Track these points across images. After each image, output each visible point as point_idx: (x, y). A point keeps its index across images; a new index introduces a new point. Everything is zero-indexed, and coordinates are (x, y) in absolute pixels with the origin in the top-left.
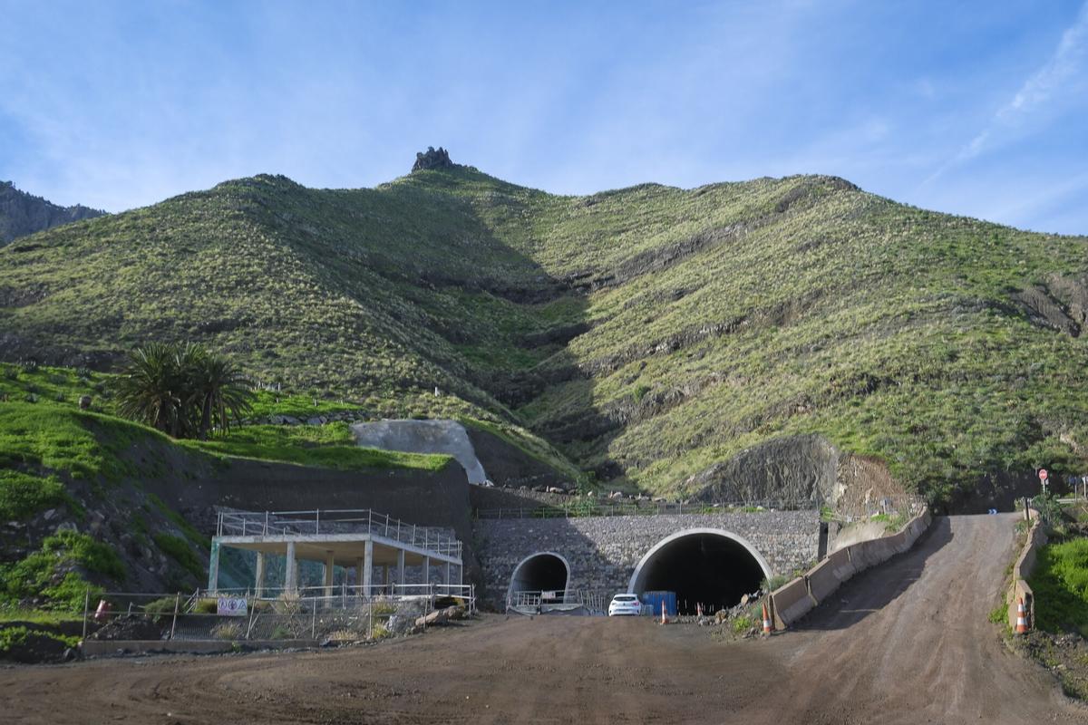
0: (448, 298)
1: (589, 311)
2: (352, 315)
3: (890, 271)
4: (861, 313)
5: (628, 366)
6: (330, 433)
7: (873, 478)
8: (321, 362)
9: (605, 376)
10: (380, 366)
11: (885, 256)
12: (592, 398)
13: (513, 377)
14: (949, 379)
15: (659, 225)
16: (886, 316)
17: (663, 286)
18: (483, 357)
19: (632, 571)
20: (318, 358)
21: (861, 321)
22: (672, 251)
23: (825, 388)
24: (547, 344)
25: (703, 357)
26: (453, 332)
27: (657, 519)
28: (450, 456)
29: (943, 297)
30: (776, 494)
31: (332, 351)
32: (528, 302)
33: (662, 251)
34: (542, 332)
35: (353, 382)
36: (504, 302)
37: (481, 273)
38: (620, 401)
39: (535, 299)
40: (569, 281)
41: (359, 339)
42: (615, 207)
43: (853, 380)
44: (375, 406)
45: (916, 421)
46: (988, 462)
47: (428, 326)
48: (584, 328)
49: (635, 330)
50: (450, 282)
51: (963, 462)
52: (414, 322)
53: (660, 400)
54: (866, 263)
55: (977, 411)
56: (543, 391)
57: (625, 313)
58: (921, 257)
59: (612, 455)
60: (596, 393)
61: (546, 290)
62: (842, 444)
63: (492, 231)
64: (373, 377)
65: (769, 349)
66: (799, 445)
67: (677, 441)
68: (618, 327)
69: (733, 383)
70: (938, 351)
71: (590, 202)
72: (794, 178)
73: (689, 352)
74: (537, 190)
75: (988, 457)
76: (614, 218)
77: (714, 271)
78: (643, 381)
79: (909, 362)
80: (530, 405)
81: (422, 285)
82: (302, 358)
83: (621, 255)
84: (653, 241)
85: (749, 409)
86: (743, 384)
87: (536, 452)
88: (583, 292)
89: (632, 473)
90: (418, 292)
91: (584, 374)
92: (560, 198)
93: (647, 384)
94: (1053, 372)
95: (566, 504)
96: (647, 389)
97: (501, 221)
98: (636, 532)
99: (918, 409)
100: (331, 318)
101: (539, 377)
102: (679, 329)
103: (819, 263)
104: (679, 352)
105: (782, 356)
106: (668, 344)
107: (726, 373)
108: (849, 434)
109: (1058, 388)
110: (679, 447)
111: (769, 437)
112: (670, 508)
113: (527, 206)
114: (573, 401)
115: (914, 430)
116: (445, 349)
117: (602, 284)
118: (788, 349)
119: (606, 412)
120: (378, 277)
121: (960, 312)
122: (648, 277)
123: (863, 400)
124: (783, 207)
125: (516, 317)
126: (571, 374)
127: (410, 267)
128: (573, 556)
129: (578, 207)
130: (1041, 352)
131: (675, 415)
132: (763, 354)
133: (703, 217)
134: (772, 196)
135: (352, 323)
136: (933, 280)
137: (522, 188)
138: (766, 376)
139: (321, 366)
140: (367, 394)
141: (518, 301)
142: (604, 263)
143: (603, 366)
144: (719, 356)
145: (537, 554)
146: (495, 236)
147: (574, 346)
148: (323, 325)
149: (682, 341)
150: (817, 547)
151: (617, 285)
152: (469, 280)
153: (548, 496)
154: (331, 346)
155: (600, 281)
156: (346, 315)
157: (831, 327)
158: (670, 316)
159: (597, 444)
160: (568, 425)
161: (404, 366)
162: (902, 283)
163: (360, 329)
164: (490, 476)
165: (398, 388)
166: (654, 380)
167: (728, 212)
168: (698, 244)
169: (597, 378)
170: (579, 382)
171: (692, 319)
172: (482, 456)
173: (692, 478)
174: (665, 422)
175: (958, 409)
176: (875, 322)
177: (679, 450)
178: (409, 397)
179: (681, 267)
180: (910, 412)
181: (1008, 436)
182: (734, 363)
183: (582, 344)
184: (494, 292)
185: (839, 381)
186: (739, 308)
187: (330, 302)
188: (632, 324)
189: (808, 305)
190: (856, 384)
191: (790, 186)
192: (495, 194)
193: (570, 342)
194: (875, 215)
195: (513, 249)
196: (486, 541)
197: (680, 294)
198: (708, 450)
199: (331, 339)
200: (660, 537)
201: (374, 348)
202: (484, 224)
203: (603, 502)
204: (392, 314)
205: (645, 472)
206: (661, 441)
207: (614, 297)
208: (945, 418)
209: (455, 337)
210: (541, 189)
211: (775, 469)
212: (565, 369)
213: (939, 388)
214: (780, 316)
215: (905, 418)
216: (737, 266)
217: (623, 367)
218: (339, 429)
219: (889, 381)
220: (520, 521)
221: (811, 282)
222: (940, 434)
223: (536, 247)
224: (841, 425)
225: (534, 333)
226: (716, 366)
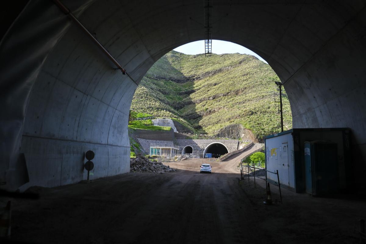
0: (162, 83)
1: (194, 86)
2: (145, 92)
3: (261, 84)
4: (253, 95)
5: (203, 102)
6: (148, 122)
7: (249, 133)
8: (141, 103)
9: (198, 104)
10: (153, 104)
11: (261, 80)
12: (195, 110)
13: (177, 103)
14: (267, 113)
15: (211, 64)
16: (258, 96)
17: (212, 82)
18: (171, 98)
19: (204, 150)
20: (140, 102)
21: (253, 97)
22: (214, 72)
23: (243, 113)
24: (185, 94)
25: (220, 101)
26: (164, 92)
27: (209, 140)
28: (171, 127)
29: (271, 92)
30: (231, 135)
31: (142, 101)
32: (180, 83)
33: (212, 72)
34: (183, 91)
35: (148, 108)
36: (174, 83)
37: (169, 76)
38: (201, 111)
39: (181, 82)
40: (189, 78)
41: (147, 97)
42: (201, 58)
43: (248, 112)
44: (153, 114)
45: (259, 122)
46: (271, 131)
47: (159, 91)
48: (193, 91)
49: (205, 93)
50: (162, 78)
51: (266, 131)
52: (156, 90)
53: (210, 111)
54: (257, 81)
55: (271, 120)
56: (184, 107)
57: (203, 88)
58: (269, 80)
59: (200, 124)
60: (196, 109)
61: (184, 80)
62: (244, 126)
63: (171, 64)
64: (151, 107)
65: (233, 102)
66: (236, 126)
67: (213, 122)
68: (201, 92)
69: (226, 109)
70: (266, 106)
71: (195, 57)
72: (244, 55)
73: (217, 100)
74: (182, 53)
75: (271, 130)
76: (200, 61)
77: (223, 79)
78: (206, 107)
79: (260, 109)
80: (181, 110)
81: (156, 80)
82: (137, 102)
83: (202, 72)
84: (210, 69)
85: (228, 117)
86: (227, 110)
87: (186, 125)
88: (193, 80)
89: (204, 128)
90: (156, 81)
91: (193, 103)
92: (187, 55)
93: (207, 108)
94: (288, 112)
95: (192, 136)
96: (207, 109)
97: (173, 62)
98: (205, 142)
99: (260, 119)
100: (141, 92)
101: (183, 103)
102: (215, 94)
103: (247, 80)
104: (215, 100)
105: (236, 104)
106: (212, 97)
107: (224, 107)
108: (246, 124)
109: (288, 116)
110: (214, 123)
111: (231, 124)
112: (211, 138)
113: (179, 57)
114: (191, 110)
115: (258, 124)
116: (162, 97)
117: (197, 79)
118: (237, 102)
119: (198, 113)
120: (147, 78)
121: (273, 96)
122: (208, 78)
123: (250, 117)
124: (240, 63)
125: (177, 87)
126: (191, 103)
127: (153, 75)
128: (194, 146)
129: (192, 58)
130: (287, 107)
131: (213, 115)
132: (232, 103)
133: (222, 63)
134: (238, 59)
135: (145, 93)
136: (270, 87)
137: (178, 52)
138: (232, 108)
139: (141, 104)
140: (151, 111)
141: (178, 82)
142: (198, 74)
143: (198, 101)
144: (223, 102)
145: (187, 146)
146: (172, 66)
147: (191, 96)
148: (139, 94)
149: (215, 97)
150: (237, 146)
151: (201, 79)
152: (166, 78)
153: (189, 135)
154: (142, 99)
155: (197, 78)
156: (144, 92)
157: (247, 98)
158: (213, 90)
159: (196, 120)
160: (190, 116)
161: (157, 104)
162: (264, 87)
163: (147, 95)
164: (177, 130)
165: (157, 110)
166: (209, 107)
167: (228, 62)
168: (220, 71)
169: (196, 104)
170: (192, 105)
171: (218, 92)
172: (176, 126)
173: (216, 131)
174: (211, 117)
175: (268, 120)
176: (256, 97)
177: (214, 124)
178: (159, 112)
179: (216, 76)
180: (258, 120)
181: (276, 126)
182: (226, 105)
183: (193, 96)
184: (172, 80)
185: (246, 112)
186: (228, 90)
187: (140, 88)
188: (204, 91)
189: (243, 91)
190: (249, 113)
191: (242, 57)
192: (172, 54)
193: (190, 95)
194: (261, 67)
195: (176, 69)
196: (178, 143)
197: (215, 85)
198: (219, 125)
199: (142, 98)
200: (209, 144)
201: (150, 100)
202: (169, 62)
203: (199, 136)
204: (151, 88)
205: (207, 128)
206: (210, 122)
207: (200, 83)
208: (265, 122)
209: (164, 93)
210: (183, 53)
211: (232, 130)
212: (189, 102)
213: (265, 115)
214: (237, 93)
215: (257, 121)
216: (229, 78)
217: (202, 102)
218: (150, 121)
219: (256, 113)
220: (184, 140)
221: (244, 85)
222: (263, 125)
223: (182, 69)
224: (245, 122)
225: (182, 91)
226: (222, 105)
